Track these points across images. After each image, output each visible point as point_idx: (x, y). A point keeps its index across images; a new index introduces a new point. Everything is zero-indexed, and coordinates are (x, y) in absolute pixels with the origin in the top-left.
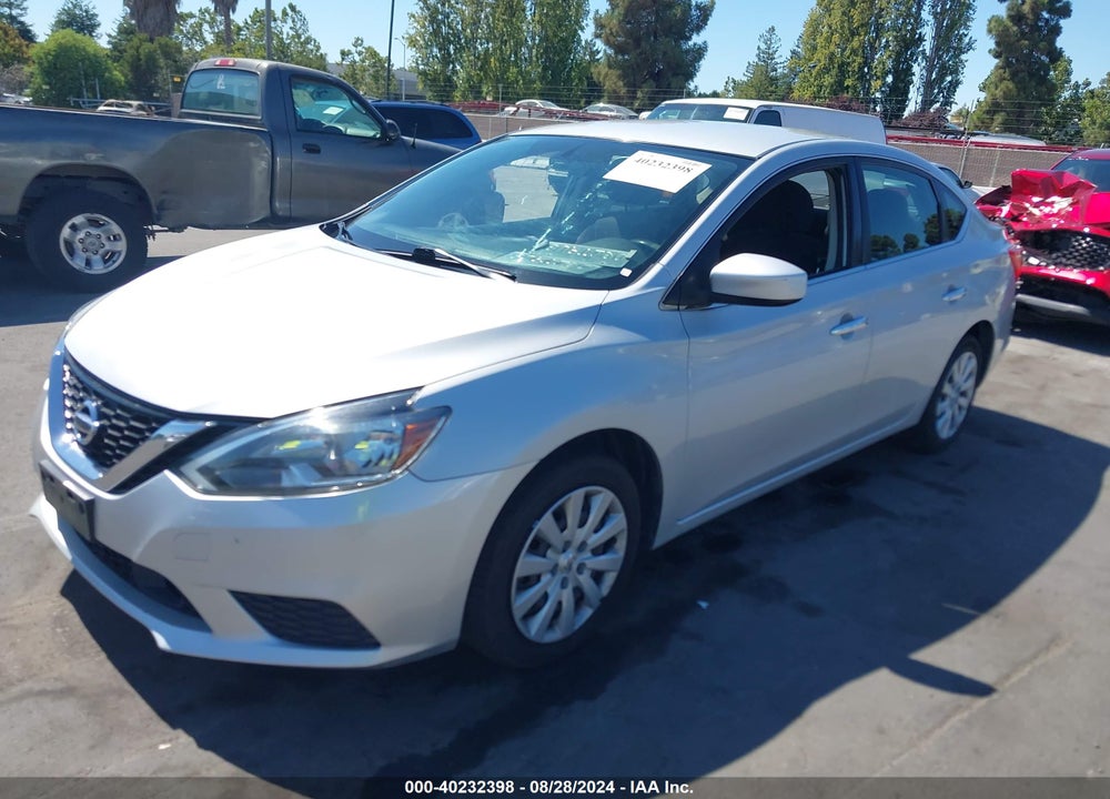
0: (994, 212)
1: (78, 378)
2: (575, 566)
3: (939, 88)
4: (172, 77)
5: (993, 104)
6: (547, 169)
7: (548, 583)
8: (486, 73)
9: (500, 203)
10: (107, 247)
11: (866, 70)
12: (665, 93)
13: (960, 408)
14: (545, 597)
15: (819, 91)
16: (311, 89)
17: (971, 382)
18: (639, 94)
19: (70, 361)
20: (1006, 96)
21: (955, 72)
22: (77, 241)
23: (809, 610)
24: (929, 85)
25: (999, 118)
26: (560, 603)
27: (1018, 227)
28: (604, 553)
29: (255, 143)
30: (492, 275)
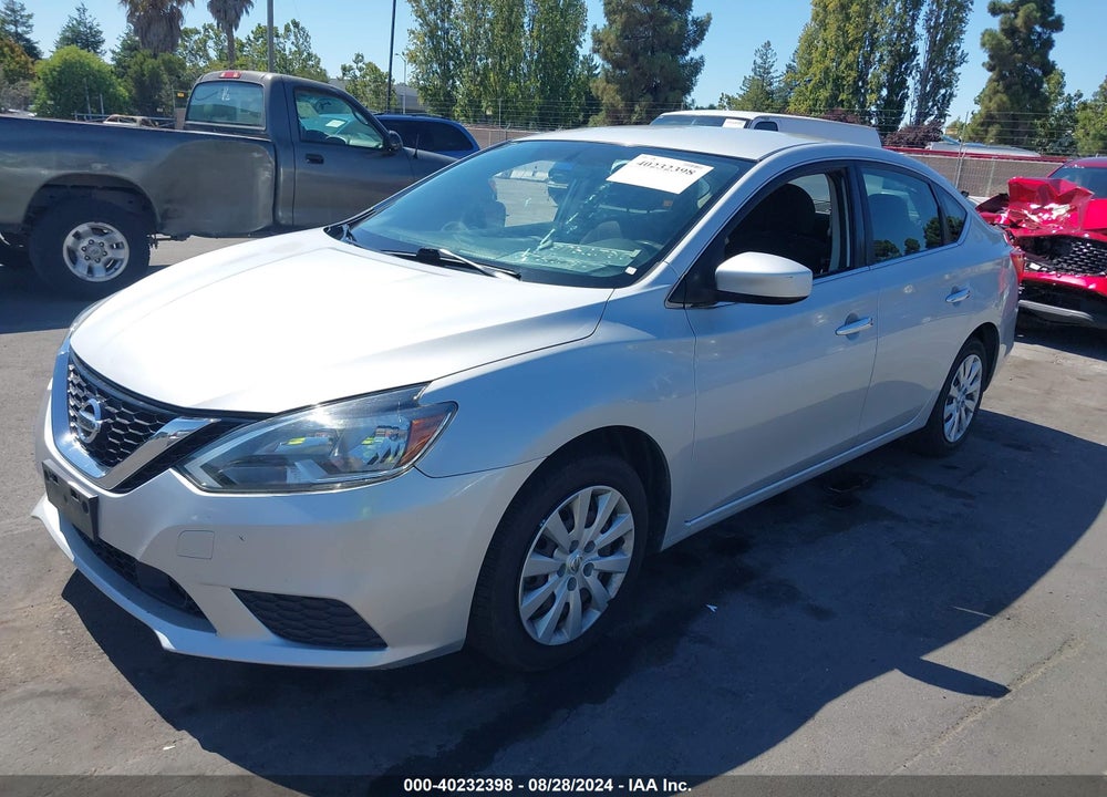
0: (993, 219)
1: (82, 377)
2: (582, 567)
3: (934, 100)
4: (176, 93)
5: (987, 117)
6: (545, 181)
7: (554, 585)
8: (485, 87)
9: (501, 211)
10: (109, 256)
11: (860, 84)
12: (663, 106)
13: (967, 410)
14: (553, 597)
15: (815, 105)
16: (314, 101)
17: (978, 385)
18: (637, 108)
19: (75, 360)
20: (1000, 107)
21: (949, 84)
22: (80, 249)
23: (820, 613)
24: (923, 98)
25: (993, 130)
26: (567, 605)
27: (1018, 234)
28: (612, 553)
29: (259, 152)
30: (497, 274)
